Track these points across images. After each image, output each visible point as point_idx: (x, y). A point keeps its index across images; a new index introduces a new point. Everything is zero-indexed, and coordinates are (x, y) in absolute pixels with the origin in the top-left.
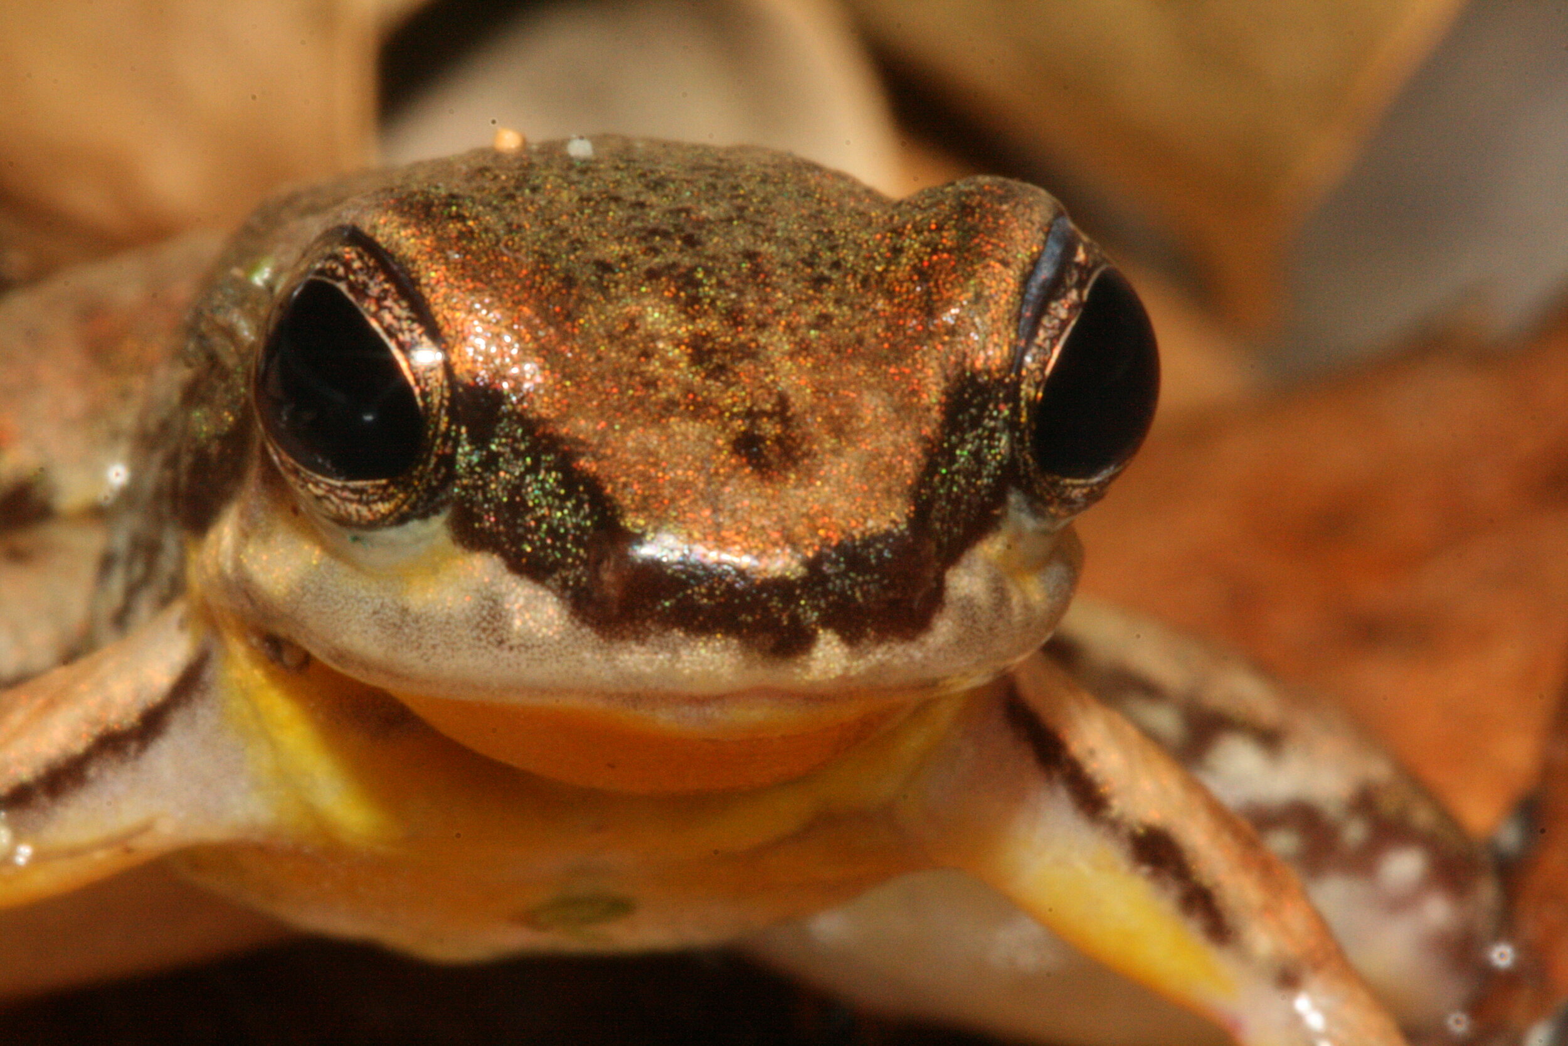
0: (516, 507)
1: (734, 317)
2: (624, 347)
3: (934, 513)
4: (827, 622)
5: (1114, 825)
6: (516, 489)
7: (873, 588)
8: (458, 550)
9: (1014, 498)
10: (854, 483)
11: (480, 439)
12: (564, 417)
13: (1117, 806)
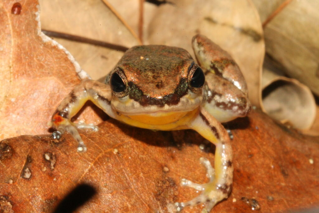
0: (135, 94)
1: (158, 73)
2: (146, 77)
3: (178, 92)
4: (166, 103)
5: (210, 126)
6: (134, 92)
7: (170, 99)
8: (130, 99)
9: (189, 90)
10: (169, 89)
11: (131, 87)
12: (139, 84)
13: (211, 124)
